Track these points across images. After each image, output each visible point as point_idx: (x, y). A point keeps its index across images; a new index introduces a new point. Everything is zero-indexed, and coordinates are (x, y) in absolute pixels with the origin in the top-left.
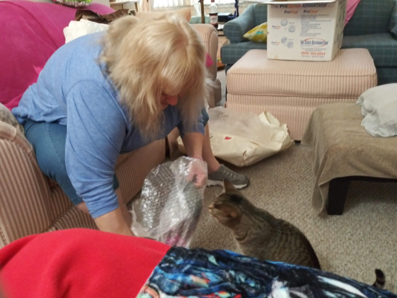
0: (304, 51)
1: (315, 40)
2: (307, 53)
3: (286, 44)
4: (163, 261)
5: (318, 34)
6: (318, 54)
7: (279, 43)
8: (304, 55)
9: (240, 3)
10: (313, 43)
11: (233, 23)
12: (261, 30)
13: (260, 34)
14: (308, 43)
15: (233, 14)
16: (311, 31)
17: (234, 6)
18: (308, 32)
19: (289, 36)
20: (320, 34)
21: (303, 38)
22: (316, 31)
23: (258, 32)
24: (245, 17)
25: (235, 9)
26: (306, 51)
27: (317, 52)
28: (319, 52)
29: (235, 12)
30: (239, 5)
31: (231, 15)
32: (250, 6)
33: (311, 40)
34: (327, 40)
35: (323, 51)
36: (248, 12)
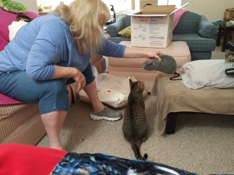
0: (151, 42)
1: (157, 36)
2: (153, 43)
3: (142, 38)
4: (62, 161)
5: (159, 33)
6: (159, 44)
7: (138, 37)
8: (152, 44)
9: (116, 15)
10: (156, 38)
11: (112, 26)
12: (128, 30)
13: (127, 32)
14: (154, 38)
15: (113, 21)
16: (155, 31)
17: (113, 17)
18: (153, 32)
19: (143, 34)
20: (160, 33)
21: (151, 35)
22: (158, 31)
23: (126, 31)
24: (119, 23)
25: (114, 19)
26: (153, 42)
27: (158, 43)
28: (160, 43)
29: (114, 20)
30: (116, 16)
31: (111, 22)
32: (121, 17)
33: (155, 36)
34: (163, 37)
35: (162, 43)
36: (120, 20)
